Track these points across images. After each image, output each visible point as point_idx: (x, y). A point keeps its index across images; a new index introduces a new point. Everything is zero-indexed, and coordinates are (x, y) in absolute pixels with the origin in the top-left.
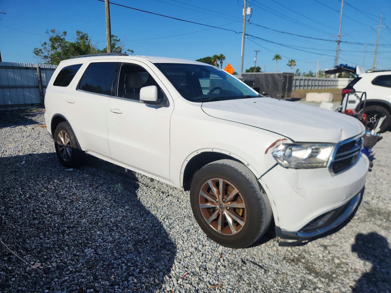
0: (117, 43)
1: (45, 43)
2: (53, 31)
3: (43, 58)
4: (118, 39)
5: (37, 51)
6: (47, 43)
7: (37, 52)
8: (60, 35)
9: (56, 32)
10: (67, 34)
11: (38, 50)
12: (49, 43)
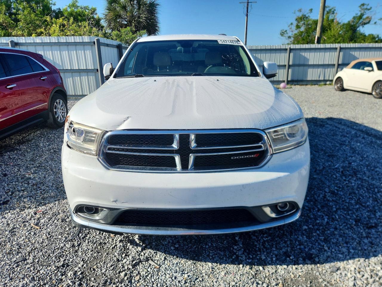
0: (367, 12)
1: (292, 24)
2: (300, 11)
3: (287, 38)
4: (369, 7)
5: (282, 32)
6: (293, 23)
7: (282, 34)
8: (305, 14)
9: (303, 11)
10: (313, 11)
11: (284, 31)
12: (295, 23)
